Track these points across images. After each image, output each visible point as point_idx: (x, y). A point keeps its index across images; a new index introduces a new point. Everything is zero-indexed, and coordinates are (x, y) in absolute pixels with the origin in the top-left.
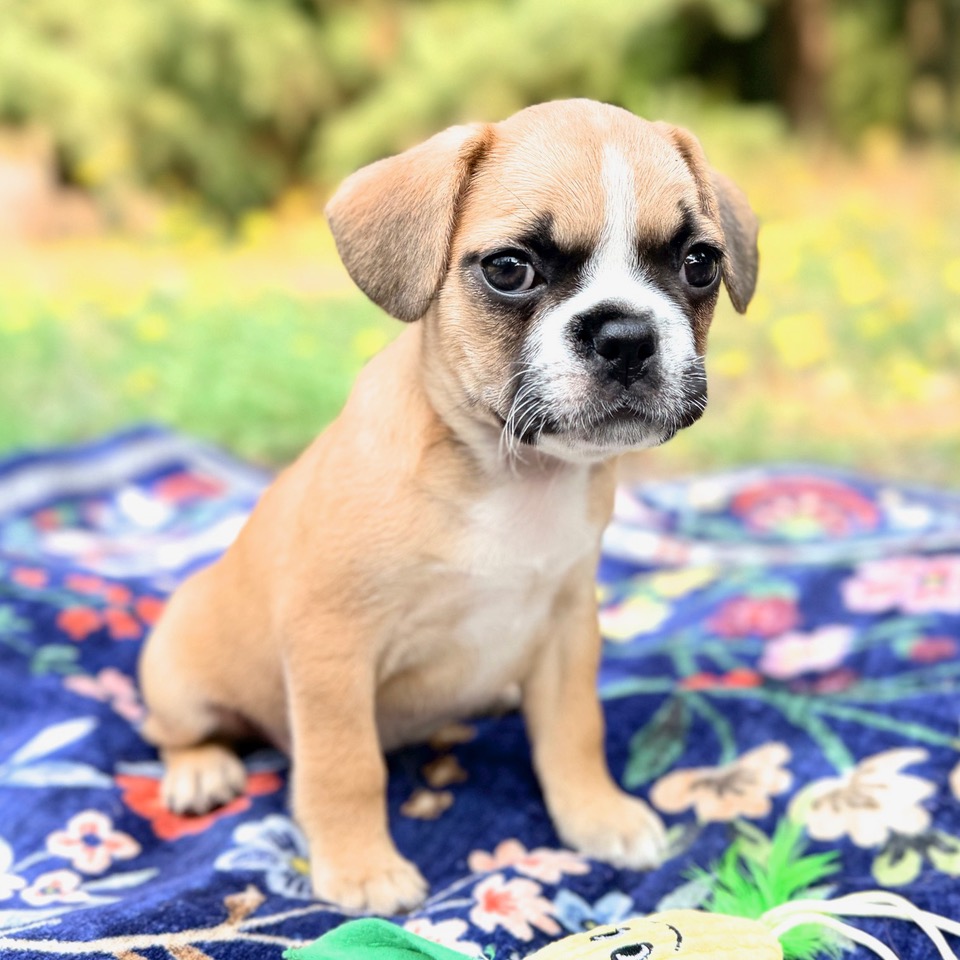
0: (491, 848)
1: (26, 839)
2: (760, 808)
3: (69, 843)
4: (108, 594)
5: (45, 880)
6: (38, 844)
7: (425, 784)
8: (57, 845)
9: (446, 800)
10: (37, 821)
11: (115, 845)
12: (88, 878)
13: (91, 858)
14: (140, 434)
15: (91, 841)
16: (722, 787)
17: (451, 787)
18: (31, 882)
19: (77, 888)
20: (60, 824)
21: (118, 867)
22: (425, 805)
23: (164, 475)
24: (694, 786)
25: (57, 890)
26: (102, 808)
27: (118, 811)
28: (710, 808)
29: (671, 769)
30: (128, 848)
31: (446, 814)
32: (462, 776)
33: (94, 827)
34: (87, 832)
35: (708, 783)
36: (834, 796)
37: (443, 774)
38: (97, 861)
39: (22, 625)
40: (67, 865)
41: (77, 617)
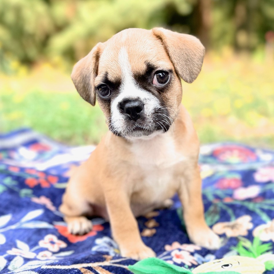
0: (170, 244)
1: (32, 243)
2: (245, 233)
3: (46, 243)
4: (38, 175)
5: (41, 254)
6: (36, 244)
7: (146, 227)
8: (42, 244)
9: (154, 231)
10: (34, 237)
11: (59, 244)
12: (54, 253)
13: (53, 247)
14: (22, 131)
15: (52, 243)
16: (233, 227)
17: (154, 227)
18: (37, 254)
19: (52, 256)
20: (42, 238)
21: (61, 250)
22: (147, 233)
23: (32, 143)
24: (225, 227)
25: (46, 256)
26: (53, 233)
27: (58, 235)
28: (230, 233)
29: (217, 222)
30: (64, 245)
31: (155, 235)
32: (157, 225)
33: (52, 239)
34: (51, 240)
35: (228, 226)
36: (266, 230)
37: (152, 224)
38: (56, 248)
39: (14, 183)
40: (47, 249)
41: (30, 181)
